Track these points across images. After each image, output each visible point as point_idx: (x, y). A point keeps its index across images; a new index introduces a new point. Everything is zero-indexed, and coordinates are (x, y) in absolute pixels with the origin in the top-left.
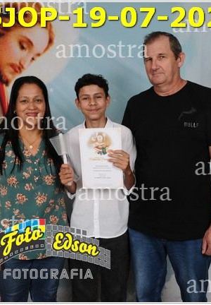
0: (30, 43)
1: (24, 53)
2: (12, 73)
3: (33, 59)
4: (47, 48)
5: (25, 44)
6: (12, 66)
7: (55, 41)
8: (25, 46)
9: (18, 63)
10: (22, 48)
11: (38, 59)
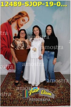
1: (23, 22)
2: (21, 26)
4: (28, 21)
5: (24, 20)
6: (21, 25)
7: (29, 20)
9: (22, 24)
10: (23, 21)
11: (26, 23)
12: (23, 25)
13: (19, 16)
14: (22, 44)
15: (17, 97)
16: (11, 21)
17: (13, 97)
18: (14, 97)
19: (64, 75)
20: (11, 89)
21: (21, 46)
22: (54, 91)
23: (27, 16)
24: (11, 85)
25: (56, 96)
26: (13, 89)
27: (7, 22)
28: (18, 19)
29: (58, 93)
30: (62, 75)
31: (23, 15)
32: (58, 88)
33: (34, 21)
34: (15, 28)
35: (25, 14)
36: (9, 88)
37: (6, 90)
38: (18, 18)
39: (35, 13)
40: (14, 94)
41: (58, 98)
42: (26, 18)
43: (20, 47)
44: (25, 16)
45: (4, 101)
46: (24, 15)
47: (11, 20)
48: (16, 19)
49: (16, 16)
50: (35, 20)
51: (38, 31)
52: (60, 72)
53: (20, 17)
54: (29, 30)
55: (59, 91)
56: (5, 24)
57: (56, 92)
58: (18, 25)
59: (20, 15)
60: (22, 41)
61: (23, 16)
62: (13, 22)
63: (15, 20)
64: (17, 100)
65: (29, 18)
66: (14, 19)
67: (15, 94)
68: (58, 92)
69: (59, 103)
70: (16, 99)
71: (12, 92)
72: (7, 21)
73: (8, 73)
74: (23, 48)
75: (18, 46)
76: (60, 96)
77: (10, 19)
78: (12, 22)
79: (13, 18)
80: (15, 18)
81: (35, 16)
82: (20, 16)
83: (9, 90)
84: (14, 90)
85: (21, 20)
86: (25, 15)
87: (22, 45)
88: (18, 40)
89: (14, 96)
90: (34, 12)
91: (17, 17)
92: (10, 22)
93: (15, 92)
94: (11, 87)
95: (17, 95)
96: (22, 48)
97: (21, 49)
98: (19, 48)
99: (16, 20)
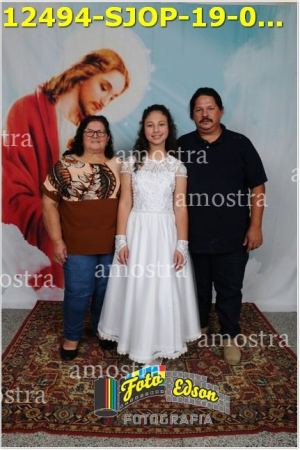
0: (110, 86)
1: (105, 94)
2: (94, 110)
3: (112, 99)
4: (124, 90)
5: (105, 86)
6: (94, 103)
7: (130, 85)
8: (106, 88)
9: (98, 101)
10: (103, 89)
11: (116, 99)
12: (105, 104)
13: (86, 69)
14: (93, 176)
15: (72, 397)
16: (54, 90)
17: (54, 395)
18: (60, 397)
19: (269, 314)
20: (48, 365)
21: (87, 185)
22: (227, 378)
23: (120, 68)
24: (47, 350)
25: (238, 396)
26: (55, 364)
27: (39, 91)
28: (82, 82)
29: (246, 385)
30: (260, 313)
31: (104, 65)
32: (246, 366)
33: (149, 88)
34: (70, 116)
35: (113, 63)
36: (37, 359)
37: (25, 367)
38: (85, 75)
39: (153, 59)
40: (56, 384)
41: (245, 402)
42: (115, 79)
43: (85, 189)
44: (113, 69)
45: (14, 410)
46: (107, 63)
47: (54, 84)
48: (76, 81)
49: (77, 67)
50: (151, 84)
51: (164, 130)
52: (254, 305)
53: (91, 71)
54: (126, 124)
55: (250, 377)
56: (30, 101)
57: (235, 379)
58: (81, 104)
59: (94, 65)
60: (92, 166)
61: (102, 70)
62: (63, 91)
63: (73, 86)
64: (70, 405)
65: (129, 76)
66: (69, 81)
67: (61, 385)
68: (242, 378)
69: (248, 423)
70: (65, 403)
71: (52, 377)
72: (40, 87)
73: (38, 302)
74: (97, 192)
75: (75, 185)
76: (254, 396)
77: (53, 79)
78: (57, 92)
79: (63, 77)
80: (72, 76)
81: (153, 68)
82: (91, 68)
83: (40, 367)
84: (61, 366)
85: (95, 84)
86: (110, 67)
87: (92, 182)
88: (74, 162)
89: (60, 390)
90: (149, 52)
91: (80, 73)
92: (50, 94)
93: (63, 378)
94: (47, 358)
95: (70, 387)
96: (92, 196)
97: (86, 198)
98: (80, 192)
99: (77, 86)
